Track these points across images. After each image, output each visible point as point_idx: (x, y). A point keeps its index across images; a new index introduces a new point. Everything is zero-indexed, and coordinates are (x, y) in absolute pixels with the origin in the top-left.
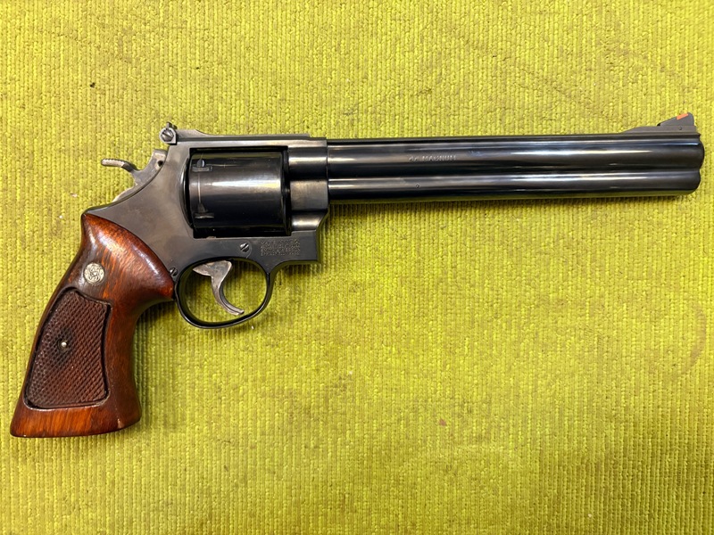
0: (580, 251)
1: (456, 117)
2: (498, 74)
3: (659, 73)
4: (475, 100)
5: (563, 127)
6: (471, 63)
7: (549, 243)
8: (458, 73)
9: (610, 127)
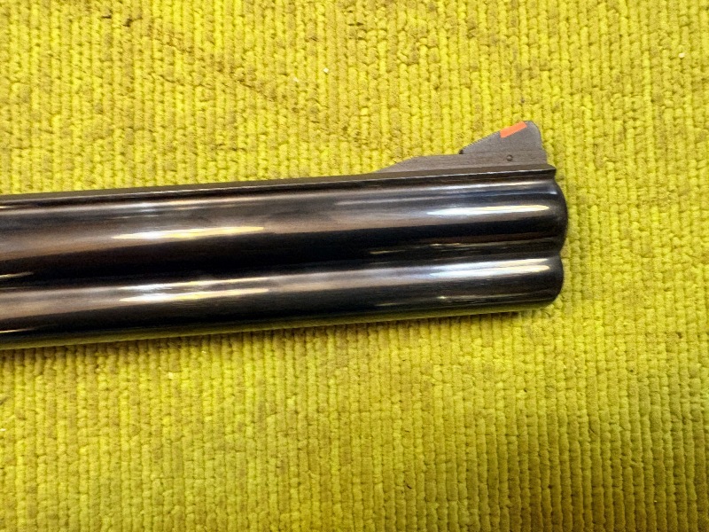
0: (313, 441)
1: (25, 153)
2: (116, 57)
3: (464, 41)
4: (65, 113)
5: (263, 164)
6: (55, 32)
7: (242, 425)
8: (25, 55)
9: (366, 161)
